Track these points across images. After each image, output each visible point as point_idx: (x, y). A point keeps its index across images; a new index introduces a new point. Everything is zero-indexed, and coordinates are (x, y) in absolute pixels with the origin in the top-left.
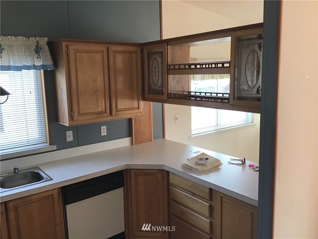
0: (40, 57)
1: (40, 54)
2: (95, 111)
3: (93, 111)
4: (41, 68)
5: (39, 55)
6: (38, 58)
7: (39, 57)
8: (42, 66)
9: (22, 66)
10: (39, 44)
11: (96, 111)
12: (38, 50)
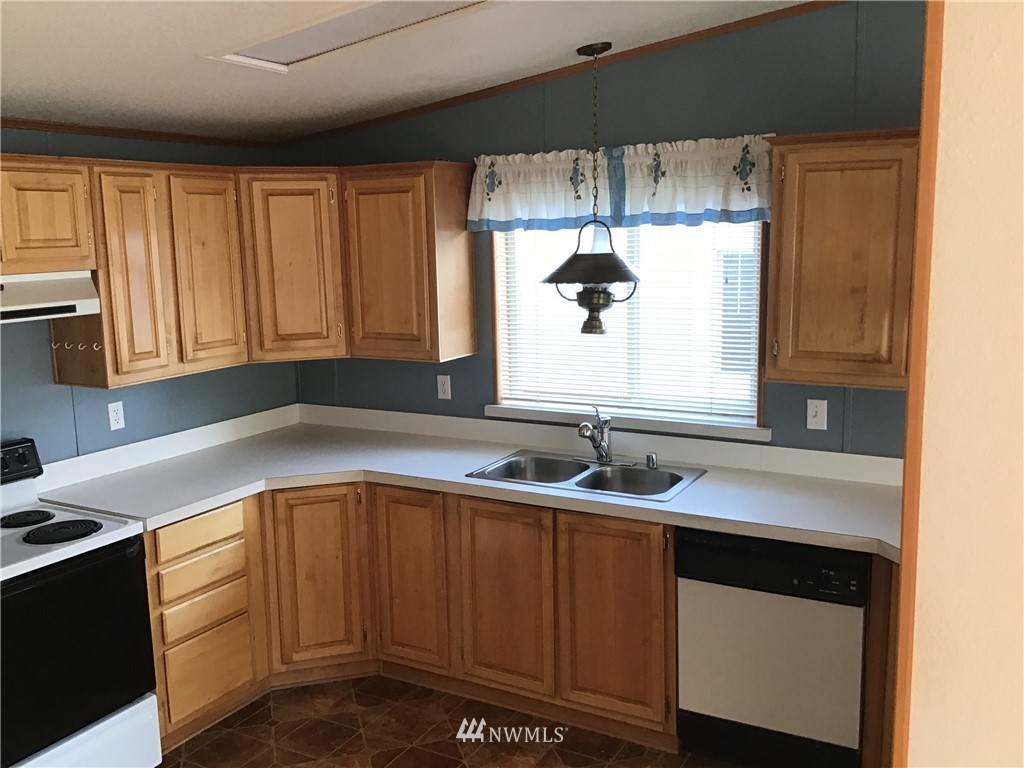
0: (749, 189)
1: (748, 179)
2: (852, 350)
3: (844, 349)
4: (754, 218)
5: (746, 183)
6: (743, 190)
7: (745, 187)
8: (755, 212)
9: (702, 211)
10: (748, 152)
11: (853, 352)
12: (743, 169)
